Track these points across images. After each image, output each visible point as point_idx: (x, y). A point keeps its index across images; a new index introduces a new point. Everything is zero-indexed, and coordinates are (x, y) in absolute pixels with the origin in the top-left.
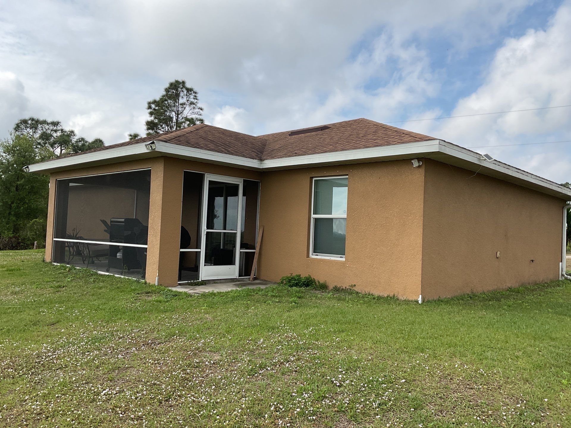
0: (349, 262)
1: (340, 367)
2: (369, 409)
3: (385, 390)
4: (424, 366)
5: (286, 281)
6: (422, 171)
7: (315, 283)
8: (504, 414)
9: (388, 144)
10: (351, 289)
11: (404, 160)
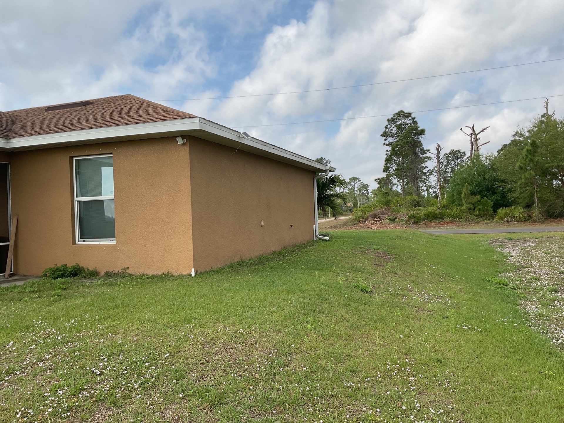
0: (121, 245)
1: (102, 355)
2: (131, 391)
3: (148, 368)
4: (189, 336)
5: (50, 273)
6: (187, 148)
7: (84, 271)
8: (258, 366)
9: (151, 121)
10: (124, 272)
11: (168, 137)
